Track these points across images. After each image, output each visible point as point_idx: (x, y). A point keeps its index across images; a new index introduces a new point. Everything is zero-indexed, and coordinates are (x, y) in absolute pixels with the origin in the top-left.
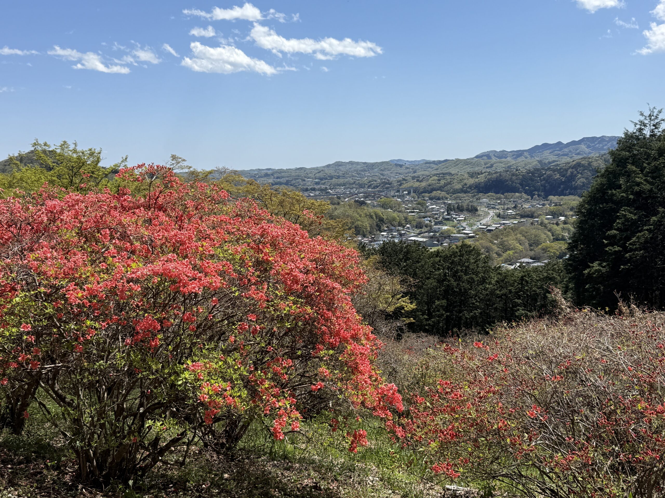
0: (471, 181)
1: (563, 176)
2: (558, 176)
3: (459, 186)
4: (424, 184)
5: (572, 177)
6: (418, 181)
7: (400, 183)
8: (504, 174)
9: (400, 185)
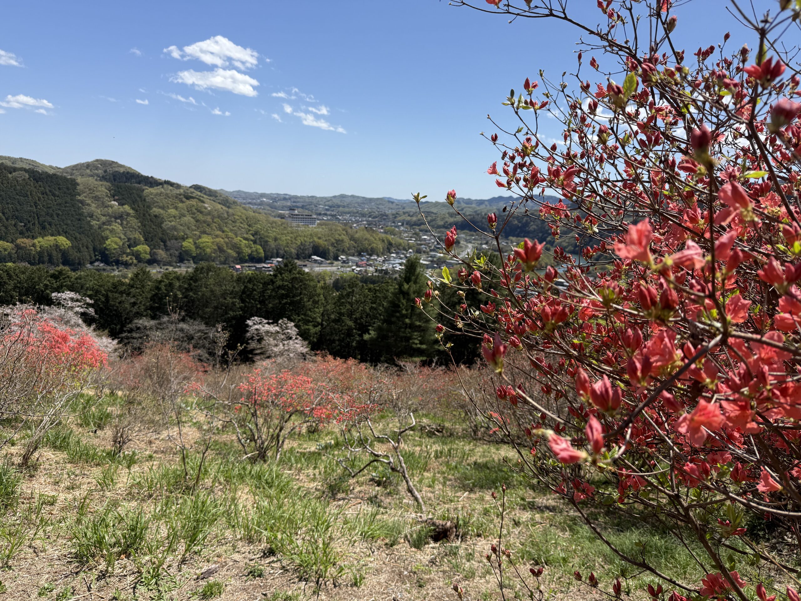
0: (452, 220)
1: (520, 222)
2: (516, 222)
3: (441, 223)
4: (414, 219)
5: (527, 224)
6: (409, 215)
7: (395, 216)
8: (476, 217)
9: (395, 217)
